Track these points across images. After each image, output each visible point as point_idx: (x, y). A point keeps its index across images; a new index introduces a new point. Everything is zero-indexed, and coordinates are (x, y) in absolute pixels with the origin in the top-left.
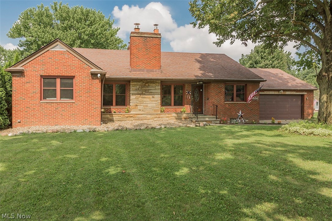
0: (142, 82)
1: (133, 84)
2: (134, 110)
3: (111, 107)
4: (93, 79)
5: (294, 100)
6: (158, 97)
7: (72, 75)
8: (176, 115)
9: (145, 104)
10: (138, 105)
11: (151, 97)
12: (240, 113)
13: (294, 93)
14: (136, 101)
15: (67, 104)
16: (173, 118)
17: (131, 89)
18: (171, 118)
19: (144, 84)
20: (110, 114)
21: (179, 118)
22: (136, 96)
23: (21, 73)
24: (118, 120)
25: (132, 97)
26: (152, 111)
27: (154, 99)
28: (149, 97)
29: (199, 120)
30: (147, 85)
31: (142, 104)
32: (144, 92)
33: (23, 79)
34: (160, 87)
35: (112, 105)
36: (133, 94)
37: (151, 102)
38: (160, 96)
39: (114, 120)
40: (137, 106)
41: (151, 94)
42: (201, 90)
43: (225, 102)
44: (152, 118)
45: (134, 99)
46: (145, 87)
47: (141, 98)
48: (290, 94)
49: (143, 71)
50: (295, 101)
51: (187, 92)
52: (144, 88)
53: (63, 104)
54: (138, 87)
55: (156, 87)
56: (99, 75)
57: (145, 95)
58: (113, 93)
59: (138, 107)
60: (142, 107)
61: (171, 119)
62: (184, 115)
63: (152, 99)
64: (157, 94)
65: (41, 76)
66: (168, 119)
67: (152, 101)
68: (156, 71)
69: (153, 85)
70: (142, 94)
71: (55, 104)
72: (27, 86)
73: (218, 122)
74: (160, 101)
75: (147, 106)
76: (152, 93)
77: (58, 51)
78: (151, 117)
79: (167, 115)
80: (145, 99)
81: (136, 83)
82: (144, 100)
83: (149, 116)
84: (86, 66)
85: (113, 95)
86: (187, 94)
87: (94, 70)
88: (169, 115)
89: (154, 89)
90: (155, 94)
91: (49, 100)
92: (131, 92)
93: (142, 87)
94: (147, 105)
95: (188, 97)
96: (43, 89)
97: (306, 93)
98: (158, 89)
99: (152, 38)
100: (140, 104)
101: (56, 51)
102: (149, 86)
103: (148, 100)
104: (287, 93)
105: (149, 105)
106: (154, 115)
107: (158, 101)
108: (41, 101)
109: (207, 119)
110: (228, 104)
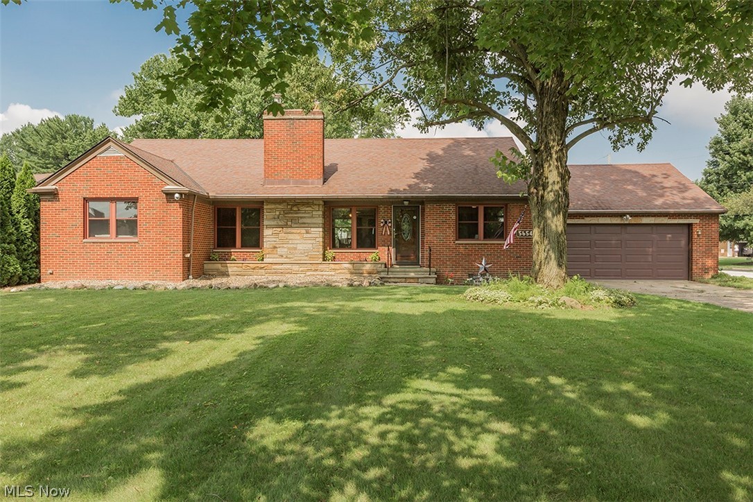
0: (285, 204)
1: (268, 207)
2: (270, 256)
3: (232, 250)
4: (168, 201)
5: (670, 236)
6: (317, 233)
7: (134, 195)
8: (350, 266)
9: (292, 246)
10: (277, 246)
11: (304, 231)
12: (483, 263)
13: (665, 220)
14: (275, 240)
15: (126, 244)
16: (344, 271)
17: (265, 217)
18: (339, 271)
19: (289, 207)
20: (221, 263)
21: (357, 271)
22: (274, 229)
23: (53, 195)
24: (237, 273)
25: (267, 232)
26: (306, 258)
27: (308, 235)
28: (298, 231)
29: (391, 276)
30: (295, 209)
31: (285, 246)
32: (289, 223)
33: (56, 205)
34: (321, 213)
35: (234, 246)
36: (269, 227)
37: (304, 242)
38: (321, 229)
39: (230, 273)
40: (276, 248)
41: (303, 225)
42: (415, 217)
43: (456, 242)
44: (302, 271)
45: (269, 235)
46: (292, 213)
47: (283, 234)
48: (653, 222)
49: (287, 183)
50: (669, 238)
51: (382, 221)
52: (290, 215)
53: (119, 244)
54: (277, 213)
55: (314, 213)
56: (177, 195)
57: (291, 227)
58: (235, 225)
59: (278, 250)
60: (286, 250)
61: (340, 273)
62: (368, 267)
63: (305, 236)
64: (315, 225)
65: (84, 198)
66: (333, 273)
67: (306, 239)
68: (312, 184)
69: (307, 209)
70: (286, 226)
71: (106, 244)
72: (64, 215)
73: (433, 280)
74: (321, 240)
75: (295, 249)
76: (305, 223)
77: (111, 157)
78: (301, 269)
79: (333, 266)
80: (290, 236)
81: (273, 206)
82: (289, 238)
83: (296, 268)
84: (156, 181)
85: (235, 229)
86: (382, 225)
87: (171, 187)
88: (337, 267)
89: (309, 217)
90: (312, 226)
91: (99, 238)
92: (266, 223)
93: (286, 214)
94: (295, 246)
95: (386, 231)
96: (89, 220)
97: (697, 221)
98: (318, 216)
99: (304, 121)
100: (281, 245)
101: (107, 157)
102: (299, 210)
103: (297, 237)
104: (645, 220)
105: (299, 247)
106: (306, 265)
107: (317, 240)
108: (85, 240)
109: (412, 275)
110: (462, 244)
